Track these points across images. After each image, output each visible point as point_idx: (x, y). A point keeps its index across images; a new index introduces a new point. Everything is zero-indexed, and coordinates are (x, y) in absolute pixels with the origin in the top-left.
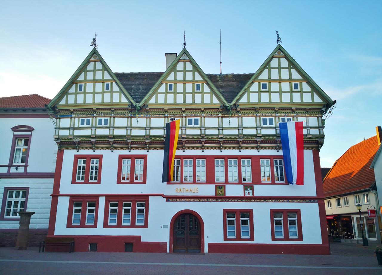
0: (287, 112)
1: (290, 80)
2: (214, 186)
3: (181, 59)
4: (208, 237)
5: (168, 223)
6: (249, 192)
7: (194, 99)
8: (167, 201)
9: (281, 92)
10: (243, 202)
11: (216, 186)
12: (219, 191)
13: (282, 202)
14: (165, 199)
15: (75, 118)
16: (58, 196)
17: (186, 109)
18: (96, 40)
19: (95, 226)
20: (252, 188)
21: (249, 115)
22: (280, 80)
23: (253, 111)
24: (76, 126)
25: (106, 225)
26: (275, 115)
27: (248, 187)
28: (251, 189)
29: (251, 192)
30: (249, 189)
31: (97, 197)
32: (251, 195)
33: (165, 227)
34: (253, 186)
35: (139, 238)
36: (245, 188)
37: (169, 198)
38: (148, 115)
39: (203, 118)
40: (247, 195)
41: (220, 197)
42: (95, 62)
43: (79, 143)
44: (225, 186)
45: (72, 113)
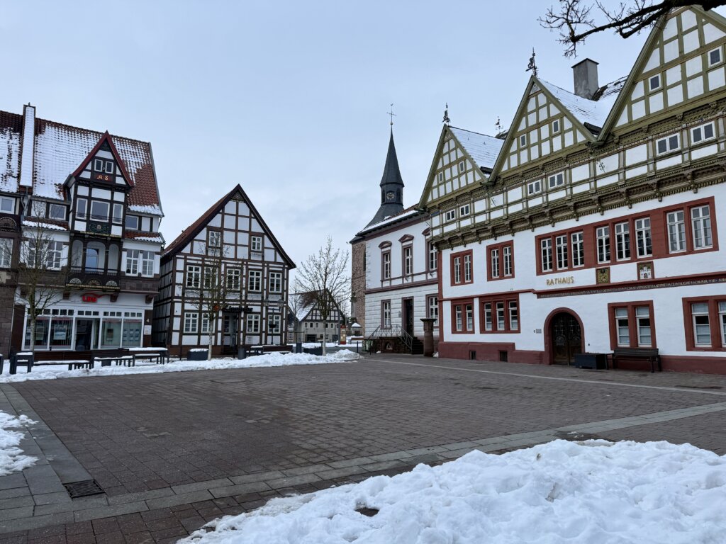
0: (702, 114)
1: (703, 49)
2: (593, 270)
3: (531, 93)
4: (589, 345)
5: (541, 326)
6: (646, 272)
7: (552, 147)
8: (538, 297)
9: (684, 81)
10: (636, 290)
11: (597, 270)
12: (602, 277)
13: (706, 283)
14: (536, 295)
15: (442, 213)
16: (442, 301)
17: (544, 165)
18: (448, 112)
19: (473, 332)
20: (650, 266)
21: (636, 143)
22: (683, 59)
23: (640, 134)
24: (444, 222)
25: (483, 331)
26: (680, 128)
27: (645, 264)
28: (649, 268)
29: (650, 272)
30: (645, 268)
31: (472, 298)
32: (650, 277)
33: (538, 331)
34: (652, 263)
35: (513, 345)
36: (640, 267)
37: (541, 294)
38: (505, 189)
39: (568, 171)
40: (642, 277)
41: (603, 286)
42: (448, 141)
43: (450, 240)
44: (609, 269)
45: (439, 208)
